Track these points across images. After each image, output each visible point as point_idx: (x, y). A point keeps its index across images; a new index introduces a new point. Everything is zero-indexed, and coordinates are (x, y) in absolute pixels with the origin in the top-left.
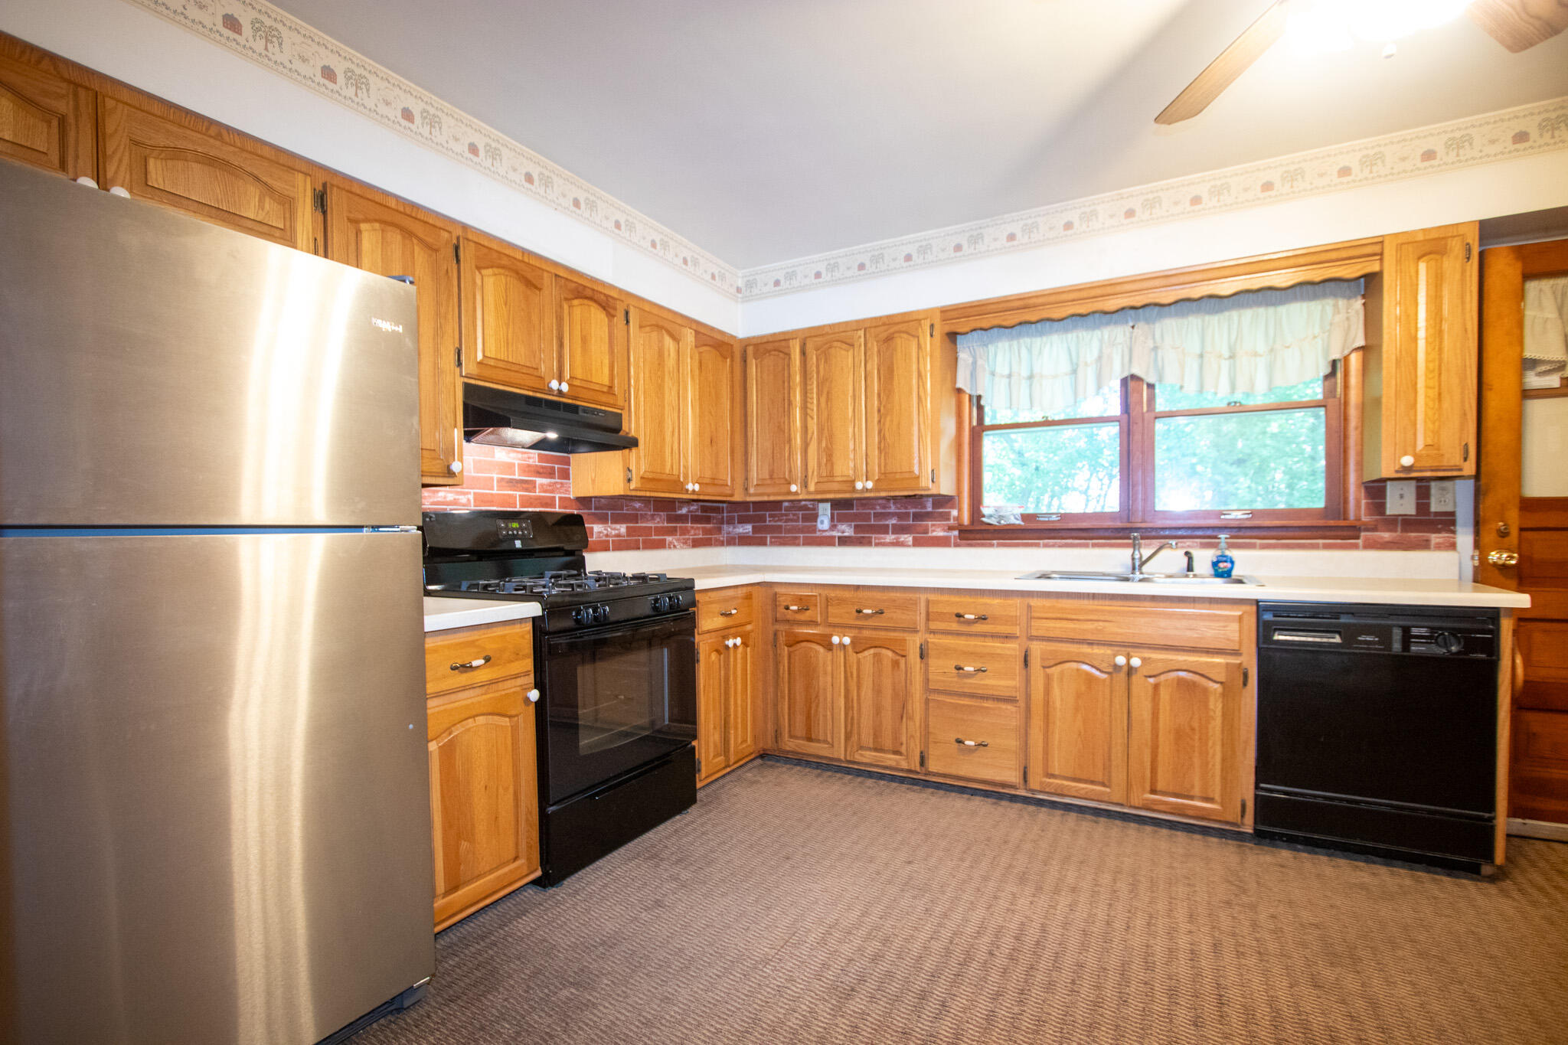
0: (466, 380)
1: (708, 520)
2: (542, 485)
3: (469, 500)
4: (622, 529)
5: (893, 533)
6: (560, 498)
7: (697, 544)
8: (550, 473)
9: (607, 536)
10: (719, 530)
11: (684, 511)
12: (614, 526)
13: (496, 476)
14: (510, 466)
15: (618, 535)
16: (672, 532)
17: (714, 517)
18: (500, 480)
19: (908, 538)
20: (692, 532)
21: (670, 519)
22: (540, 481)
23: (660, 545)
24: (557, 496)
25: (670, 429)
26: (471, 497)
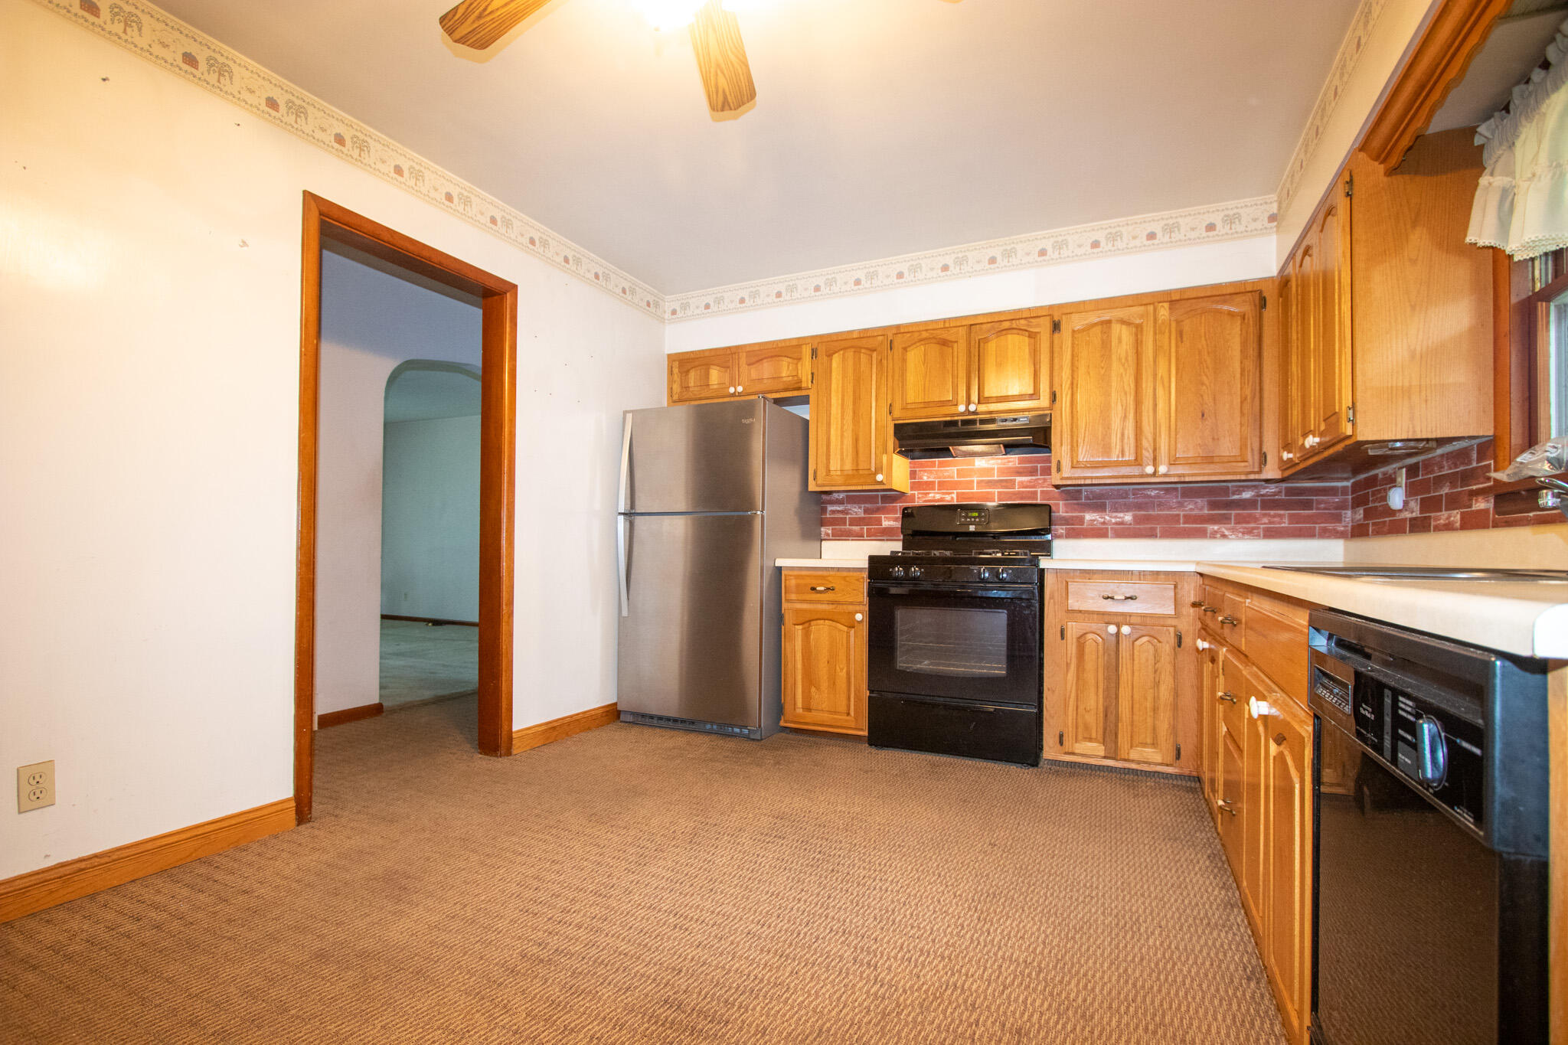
0: (897, 422)
1: (1307, 505)
2: (1021, 483)
3: (952, 498)
4: (1128, 517)
5: (1446, 510)
6: (1042, 492)
7: (1271, 534)
8: (1032, 472)
9: (1104, 523)
10: (1338, 518)
11: (1247, 495)
12: (1114, 514)
13: (975, 479)
14: (989, 471)
15: (1122, 523)
16: (1223, 519)
17: (1319, 502)
18: (979, 482)
19: (1456, 516)
20: (1265, 520)
21: (1213, 505)
22: (1019, 479)
23: (1201, 534)
24: (1039, 490)
25: (1120, 413)
26: (954, 496)
